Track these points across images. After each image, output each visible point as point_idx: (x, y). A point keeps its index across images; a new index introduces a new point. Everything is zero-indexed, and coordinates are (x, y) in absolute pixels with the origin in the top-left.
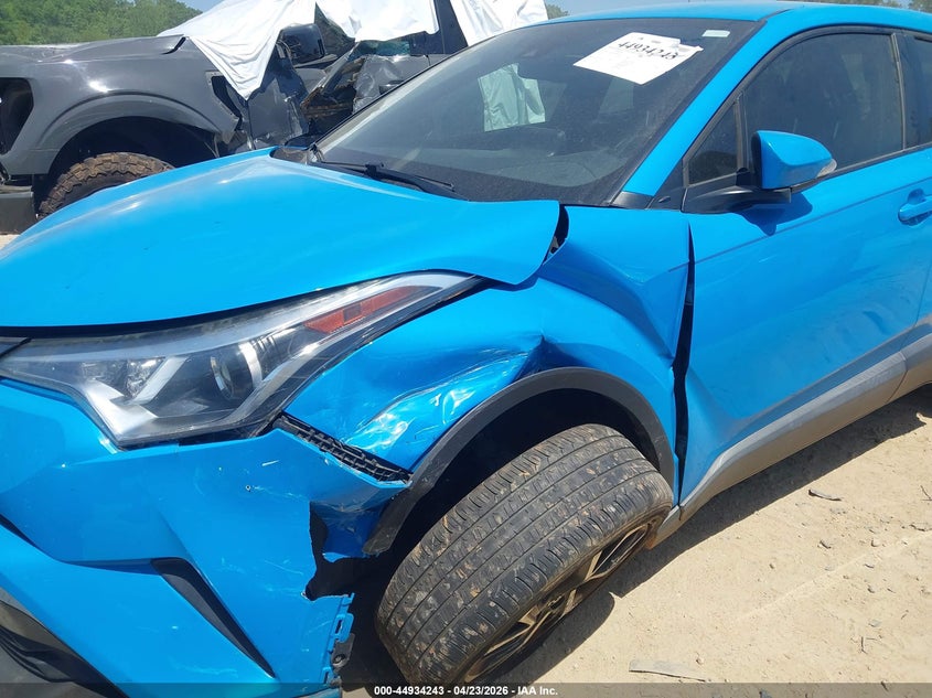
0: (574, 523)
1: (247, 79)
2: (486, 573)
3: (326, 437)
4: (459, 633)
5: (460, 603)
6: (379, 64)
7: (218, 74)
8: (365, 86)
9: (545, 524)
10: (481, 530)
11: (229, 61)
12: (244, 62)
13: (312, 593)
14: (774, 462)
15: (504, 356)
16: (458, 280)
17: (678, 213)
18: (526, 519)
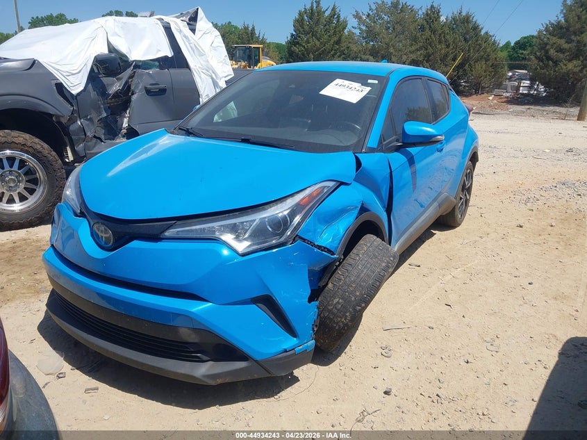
0: (384, 264)
1: (76, 85)
2: (360, 286)
3: (311, 242)
4: (354, 309)
5: (353, 299)
6: (142, 75)
7: (58, 82)
8: (137, 87)
9: (375, 266)
10: (355, 272)
11: (65, 74)
12: (73, 74)
13: (310, 301)
14: (410, 243)
15: (352, 209)
16: (334, 183)
17: (383, 154)
18: (369, 266)
